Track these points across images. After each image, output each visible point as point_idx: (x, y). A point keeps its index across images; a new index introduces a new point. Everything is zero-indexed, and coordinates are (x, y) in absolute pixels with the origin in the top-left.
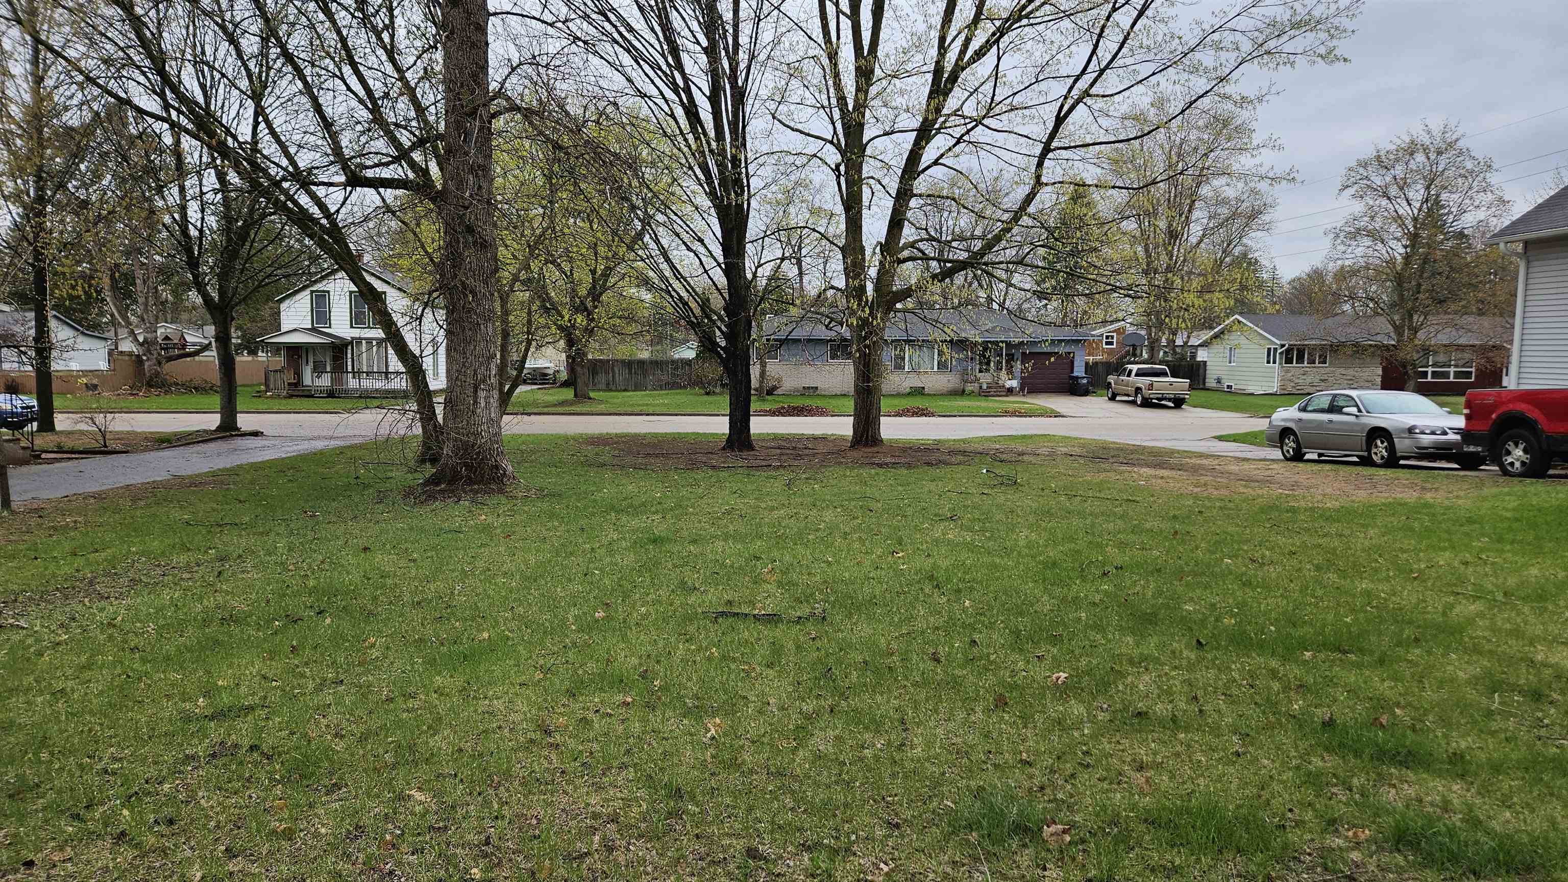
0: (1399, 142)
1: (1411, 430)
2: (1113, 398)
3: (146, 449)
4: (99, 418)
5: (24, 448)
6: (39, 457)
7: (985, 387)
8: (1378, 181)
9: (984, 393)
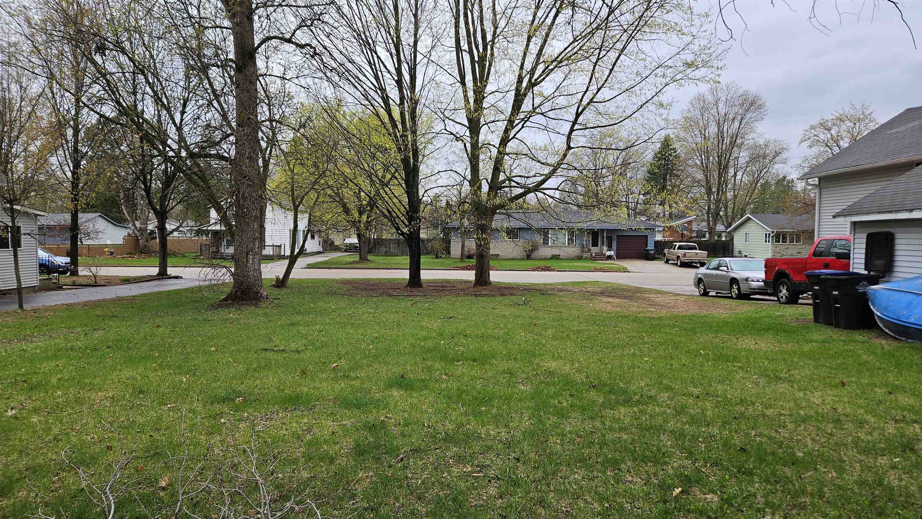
0: (837, 114)
1: (747, 280)
2: (667, 262)
3: (117, 284)
4: (93, 269)
5: (54, 283)
6: (61, 287)
7: (594, 255)
8: (822, 136)
9: (594, 259)
